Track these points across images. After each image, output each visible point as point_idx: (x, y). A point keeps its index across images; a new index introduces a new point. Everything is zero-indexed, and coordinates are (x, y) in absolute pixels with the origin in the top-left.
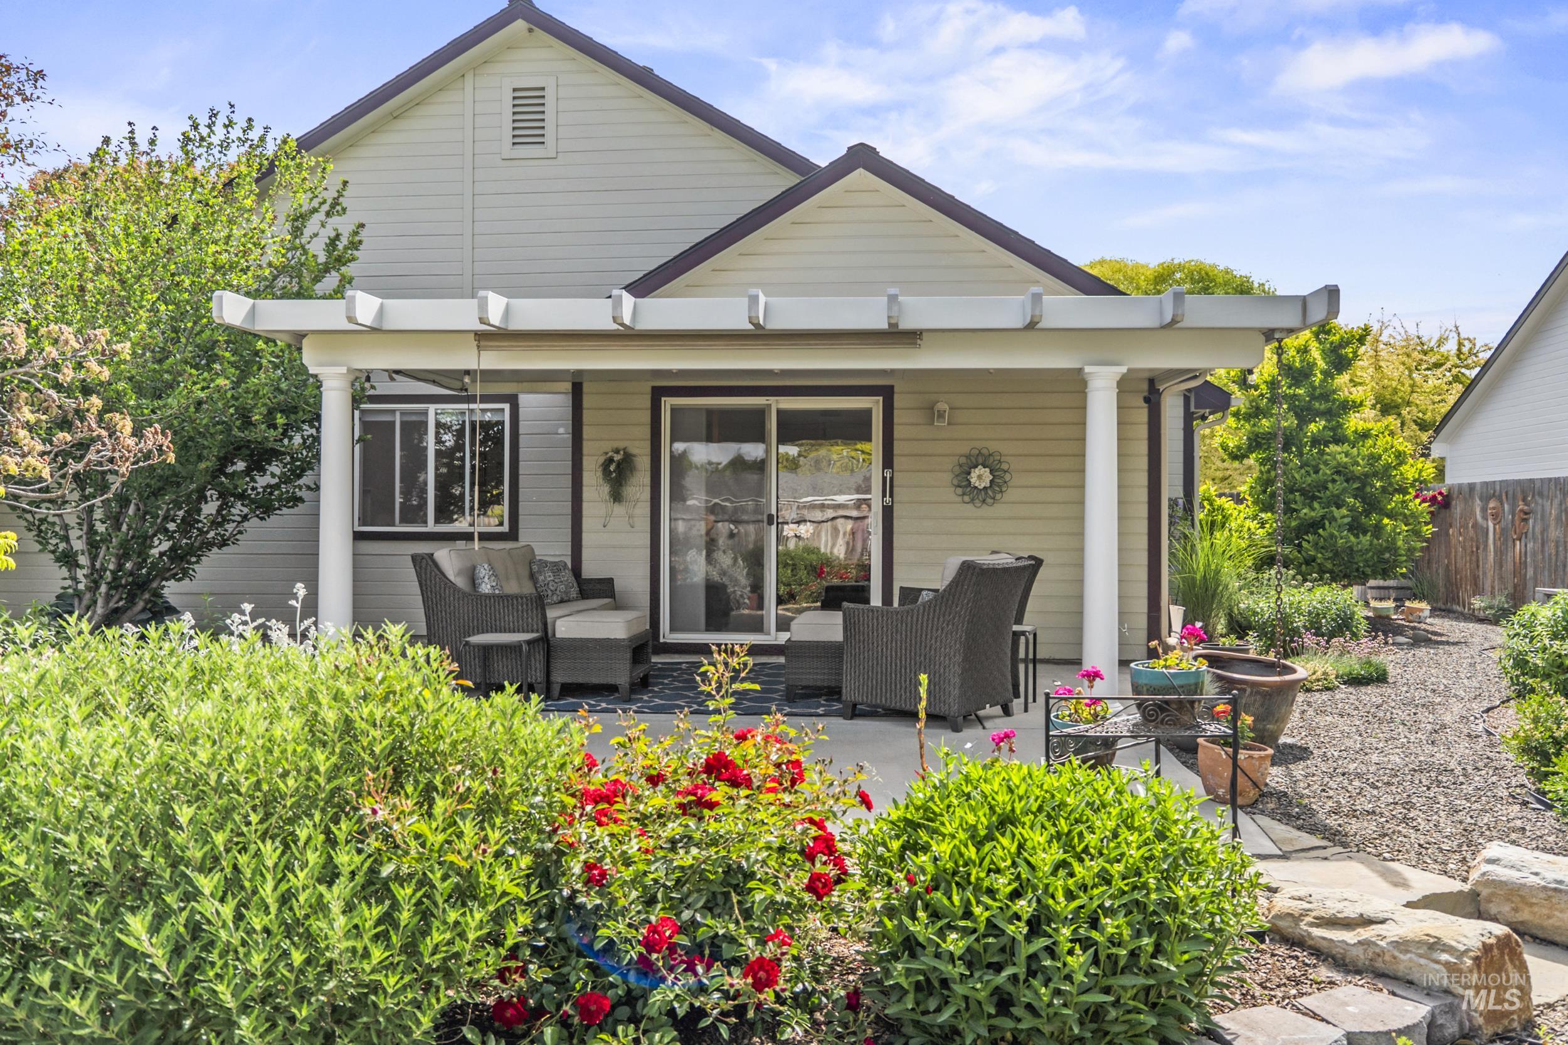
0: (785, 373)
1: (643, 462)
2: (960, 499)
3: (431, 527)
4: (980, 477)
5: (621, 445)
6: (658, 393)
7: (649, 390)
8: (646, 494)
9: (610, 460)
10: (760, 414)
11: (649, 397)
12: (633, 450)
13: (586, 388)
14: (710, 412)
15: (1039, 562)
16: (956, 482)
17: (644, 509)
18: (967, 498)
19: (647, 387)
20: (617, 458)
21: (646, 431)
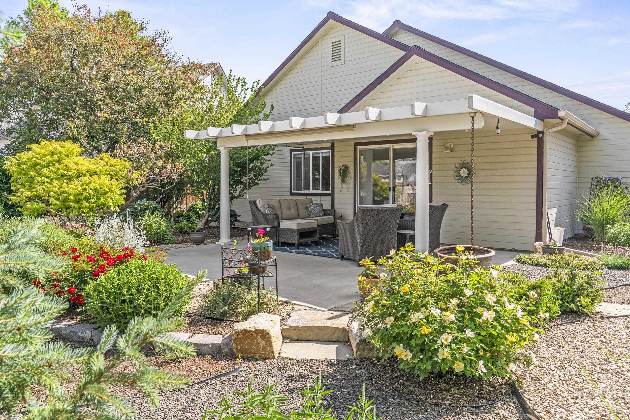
0: (391, 136)
1: (351, 170)
2: (457, 181)
3: (311, 191)
4: (464, 172)
5: (345, 163)
6: (356, 145)
7: (353, 144)
8: (352, 181)
9: (341, 169)
10: (388, 150)
11: (353, 146)
12: (349, 165)
13: (336, 144)
14: (374, 151)
15: (447, 206)
16: (455, 174)
17: (352, 185)
18: (459, 181)
19: (352, 143)
20: (343, 168)
21: (352, 158)
